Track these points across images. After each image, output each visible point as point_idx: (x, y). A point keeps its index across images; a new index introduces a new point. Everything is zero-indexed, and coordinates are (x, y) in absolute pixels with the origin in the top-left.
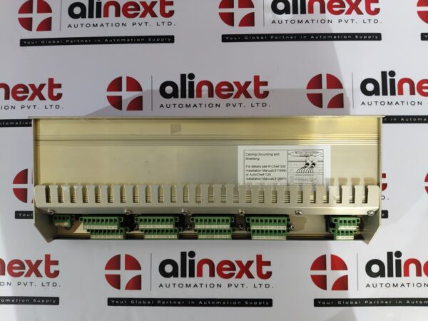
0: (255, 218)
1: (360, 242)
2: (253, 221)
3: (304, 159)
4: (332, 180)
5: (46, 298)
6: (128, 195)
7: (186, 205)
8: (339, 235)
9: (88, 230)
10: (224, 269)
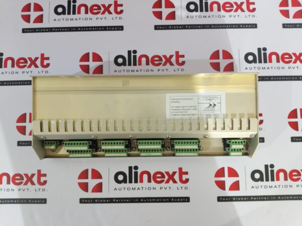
0: (177, 141)
1: (246, 157)
2: (176, 143)
3: (208, 101)
4: (227, 115)
5: (37, 199)
6: (94, 126)
7: (132, 132)
8: (232, 152)
9: (68, 151)
10: (157, 178)
